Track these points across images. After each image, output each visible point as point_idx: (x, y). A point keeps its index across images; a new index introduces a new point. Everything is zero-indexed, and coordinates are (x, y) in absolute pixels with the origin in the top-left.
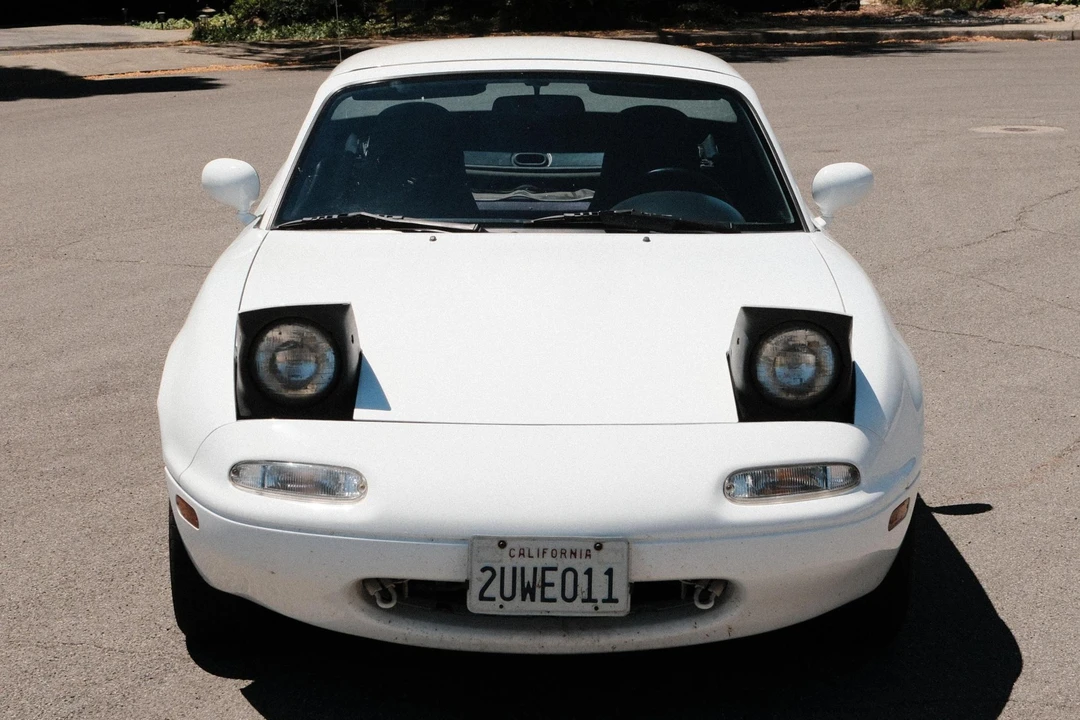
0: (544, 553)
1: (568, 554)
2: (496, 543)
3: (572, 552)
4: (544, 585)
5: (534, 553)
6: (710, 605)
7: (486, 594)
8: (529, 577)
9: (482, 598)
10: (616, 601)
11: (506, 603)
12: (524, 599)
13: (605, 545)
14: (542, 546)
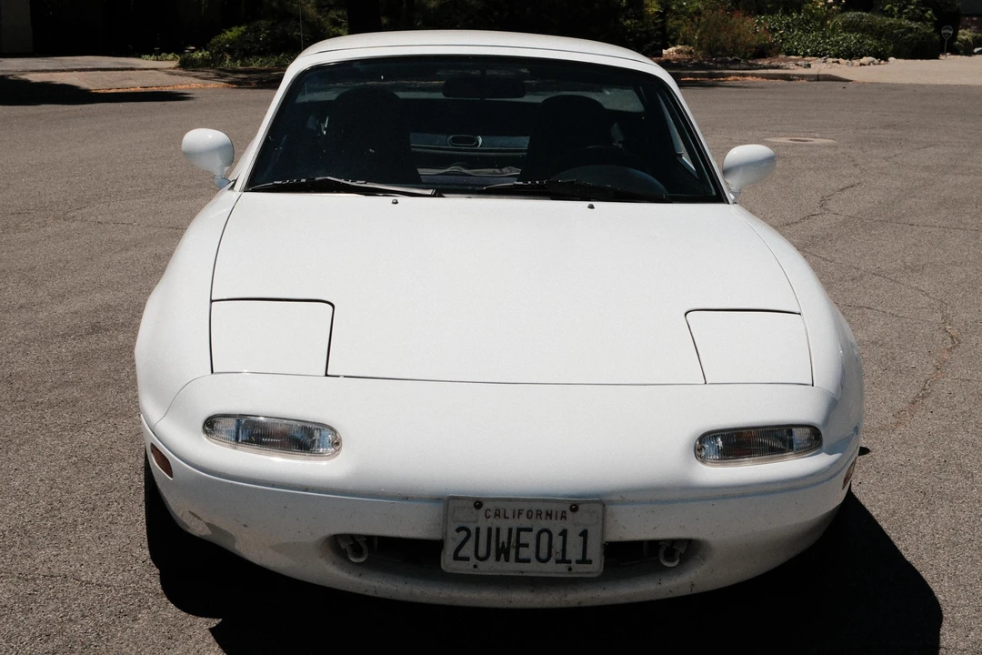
0: (520, 514)
1: (544, 515)
2: (472, 504)
3: (547, 514)
4: (519, 545)
5: (509, 514)
6: (676, 563)
7: (461, 554)
8: (504, 537)
9: (456, 557)
10: (590, 562)
11: (480, 564)
12: (498, 559)
13: (581, 507)
14: (518, 506)
